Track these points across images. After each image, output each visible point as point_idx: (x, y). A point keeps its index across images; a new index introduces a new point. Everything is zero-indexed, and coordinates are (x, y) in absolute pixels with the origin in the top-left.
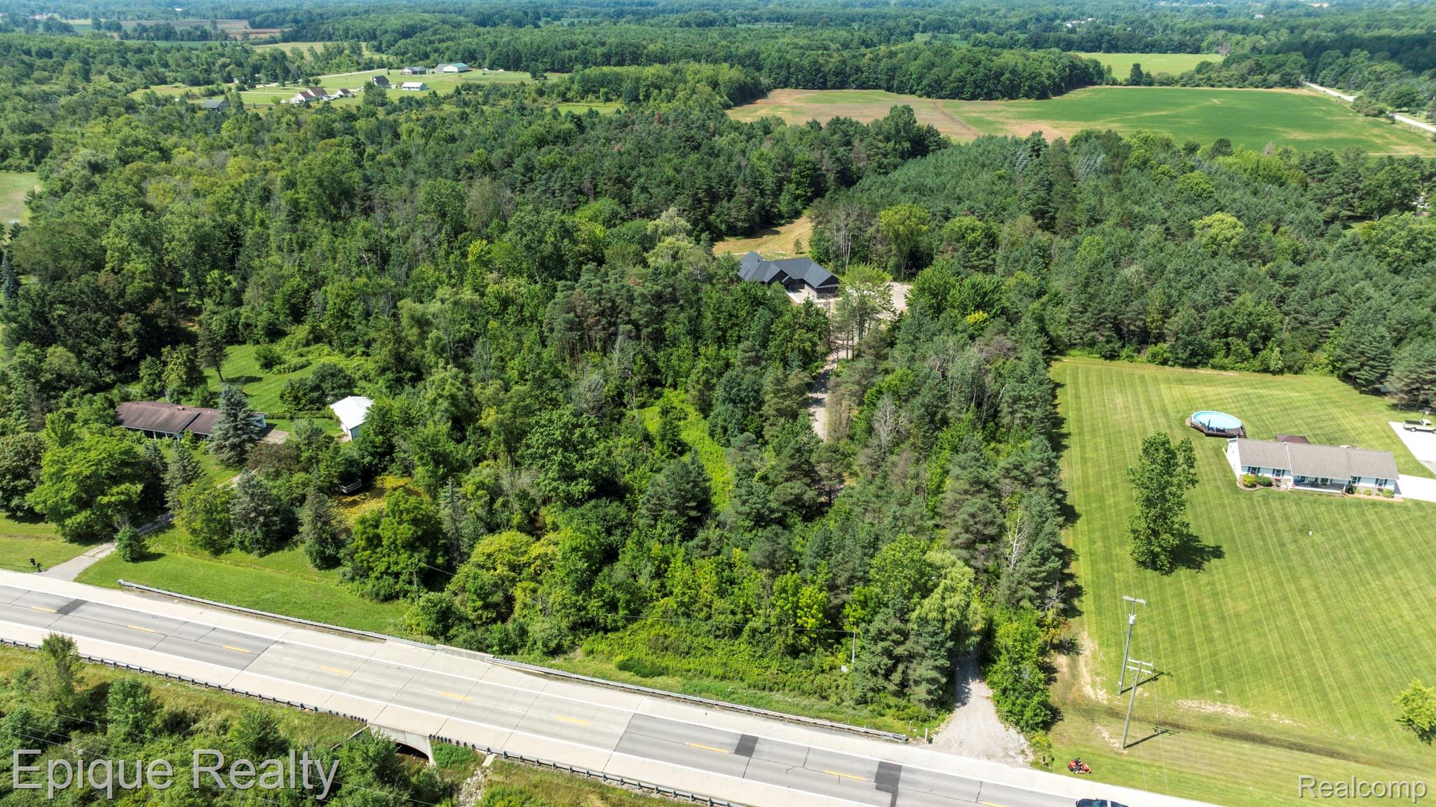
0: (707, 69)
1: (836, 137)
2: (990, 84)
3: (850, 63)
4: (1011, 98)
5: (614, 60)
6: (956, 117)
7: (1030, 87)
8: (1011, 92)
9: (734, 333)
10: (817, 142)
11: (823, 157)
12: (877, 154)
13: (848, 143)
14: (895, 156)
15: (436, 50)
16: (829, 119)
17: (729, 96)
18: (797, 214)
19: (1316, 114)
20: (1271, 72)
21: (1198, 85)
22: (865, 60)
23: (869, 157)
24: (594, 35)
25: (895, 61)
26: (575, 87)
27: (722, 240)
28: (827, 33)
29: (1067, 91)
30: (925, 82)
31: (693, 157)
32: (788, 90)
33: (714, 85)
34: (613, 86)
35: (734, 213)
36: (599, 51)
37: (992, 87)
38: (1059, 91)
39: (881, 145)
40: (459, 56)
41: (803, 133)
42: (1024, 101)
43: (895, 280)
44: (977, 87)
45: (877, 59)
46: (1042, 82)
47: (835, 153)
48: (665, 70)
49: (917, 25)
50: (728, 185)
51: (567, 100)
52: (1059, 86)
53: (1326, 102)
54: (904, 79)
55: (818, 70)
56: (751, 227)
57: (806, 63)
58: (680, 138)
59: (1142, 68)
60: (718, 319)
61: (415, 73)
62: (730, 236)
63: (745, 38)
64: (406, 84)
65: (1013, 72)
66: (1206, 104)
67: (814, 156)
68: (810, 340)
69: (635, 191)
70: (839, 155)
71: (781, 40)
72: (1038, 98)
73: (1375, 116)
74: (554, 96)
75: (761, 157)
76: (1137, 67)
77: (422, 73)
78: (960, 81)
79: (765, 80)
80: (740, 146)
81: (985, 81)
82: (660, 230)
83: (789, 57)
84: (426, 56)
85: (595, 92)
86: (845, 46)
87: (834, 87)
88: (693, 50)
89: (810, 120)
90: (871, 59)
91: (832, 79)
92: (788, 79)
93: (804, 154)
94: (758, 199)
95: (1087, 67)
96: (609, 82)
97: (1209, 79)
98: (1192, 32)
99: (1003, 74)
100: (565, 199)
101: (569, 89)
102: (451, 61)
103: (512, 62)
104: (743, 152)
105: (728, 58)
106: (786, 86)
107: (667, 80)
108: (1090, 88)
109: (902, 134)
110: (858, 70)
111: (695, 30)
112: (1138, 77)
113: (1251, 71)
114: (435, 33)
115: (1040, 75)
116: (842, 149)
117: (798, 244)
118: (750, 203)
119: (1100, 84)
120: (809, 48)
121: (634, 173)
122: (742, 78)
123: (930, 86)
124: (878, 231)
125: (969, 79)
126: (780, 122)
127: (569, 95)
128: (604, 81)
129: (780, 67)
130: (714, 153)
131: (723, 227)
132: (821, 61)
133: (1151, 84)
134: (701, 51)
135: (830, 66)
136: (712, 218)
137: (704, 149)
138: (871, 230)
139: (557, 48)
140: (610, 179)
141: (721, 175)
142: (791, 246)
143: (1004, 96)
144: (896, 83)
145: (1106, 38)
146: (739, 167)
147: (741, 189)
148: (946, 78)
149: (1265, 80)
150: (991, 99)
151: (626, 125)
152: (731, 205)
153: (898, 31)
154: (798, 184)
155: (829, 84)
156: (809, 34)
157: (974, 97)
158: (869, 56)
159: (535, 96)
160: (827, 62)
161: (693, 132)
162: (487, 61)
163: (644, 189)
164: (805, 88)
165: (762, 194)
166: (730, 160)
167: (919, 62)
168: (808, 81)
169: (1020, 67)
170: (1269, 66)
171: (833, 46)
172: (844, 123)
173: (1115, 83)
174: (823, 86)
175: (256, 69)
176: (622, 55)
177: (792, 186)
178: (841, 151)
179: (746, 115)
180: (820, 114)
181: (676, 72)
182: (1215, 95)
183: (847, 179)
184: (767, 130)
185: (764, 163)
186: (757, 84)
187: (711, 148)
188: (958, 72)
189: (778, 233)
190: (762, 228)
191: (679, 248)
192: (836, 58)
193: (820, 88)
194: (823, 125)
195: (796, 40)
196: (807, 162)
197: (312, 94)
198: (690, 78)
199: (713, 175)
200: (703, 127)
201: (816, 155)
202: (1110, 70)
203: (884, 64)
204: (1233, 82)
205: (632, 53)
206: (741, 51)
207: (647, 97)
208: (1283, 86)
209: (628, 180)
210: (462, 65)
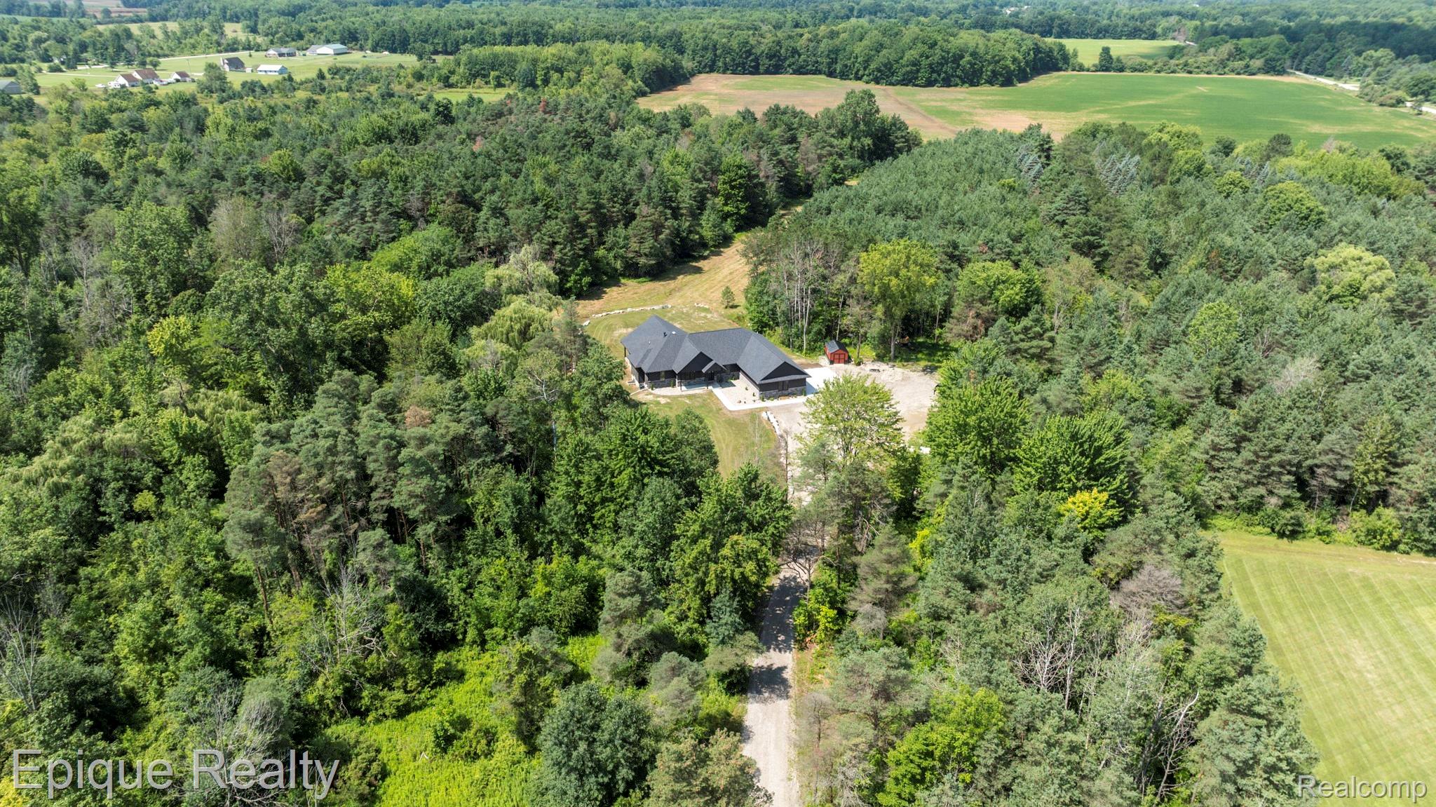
0: (618, 49)
1: (777, 131)
2: (948, 68)
3: (785, 44)
4: (972, 84)
5: (515, 40)
6: (913, 106)
7: (993, 72)
8: (972, 78)
9: (605, 513)
10: (751, 139)
11: (760, 159)
12: (831, 154)
13: (793, 140)
14: (852, 157)
15: (313, 30)
16: (765, 108)
17: (644, 81)
18: (726, 240)
19: (1322, 103)
20: (1252, 57)
21: (1173, 72)
22: (803, 42)
23: (820, 157)
24: (498, 15)
25: (837, 41)
26: (461, 70)
27: (617, 284)
28: (757, 14)
29: (1032, 78)
30: (873, 66)
31: (580, 160)
32: (714, 75)
33: (627, 68)
34: (506, 68)
35: (634, 245)
36: (498, 31)
37: (950, 72)
38: (1024, 78)
39: (835, 142)
40: (337, 37)
41: (733, 127)
42: (986, 88)
43: (880, 358)
44: (933, 71)
45: (816, 40)
46: (1006, 67)
47: (776, 154)
48: (570, 51)
49: (851, 10)
50: (625, 202)
51: (451, 86)
52: (1024, 70)
53: (1325, 90)
54: (849, 63)
55: (749, 53)
56: (659, 264)
57: (734, 44)
58: (567, 133)
59: (1112, 53)
60: (578, 484)
61: (281, 55)
62: (630, 276)
63: (666, 19)
64: (263, 67)
65: (974, 54)
66: (1194, 92)
67: (748, 158)
68: (752, 554)
69: (484, 213)
70: (782, 156)
71: (706, 21)
72: (1002, 85)
73: (1392, 106)
74: (435, 80)
75: (676, 160)
76: (1106, 50)
77: (290, 55)
78: (914, 64)
79: (687, 63)
80: (646, 144)
81: (942, 64)
82: (505, 285)
83: (715, 37)
84: (300, 36)
85: (484, 76)
86: (778, 27)
87: (767, 72)
88: (606, 30)
89: (741, 109)
90: (810, 40)
91: (765, 62)
92: (714, 62)
93: (734, 156)
94: (668, 223)
95: (1051, 50)
96: (501, 65)
97: (1186, 65)
98: (1143, 18)
99: (962, 57)
100: (378, 226)
101: (452, 72)
102: (328, 42)
103: (398, 43)
104: (650, 154)
105: (647, 39)
106: (712, 70)
107: (570, 62)
108: (1056, 74)
109: (862, 127)
110: (795, 52)
111: (612, 10)
112: (1107, 63)
113: (1231, 56)
114: (319, 12)
115: (1004, 58)
116: (786, 147)
117: (728, 293)
118: (657, 229)
119: (1066, 70)
120: (738, 28)
121: (488, 185)
122: (660, 60)
123: (879, 70)
124: (853, 280)
125: (924, 62)
126: (703, 111)
127: (453, 79)
128: (495, 63)
129: (705, 48)
130: (609, 154)
131: (619, 265)
132: (752, 41)
133: (1121, 70)
134: (614, 31)
135: (763, 47)
136: (601, 252)
137: (597, 148)
138: (841, 279)
139: (450, 28)
140: (449, 194)
141: (614, 188)
142: (718, 295)
143: (964, 83)
144: (838, 67)
145: (1057, 22)
146: (641, 176)
147: (643, 209)
148: (897, 62)
149: (1247, 66)
150: (949, 86)
151: (500, 115)
152: (630, 232)
153: (832, 14)
154: (728, 197)
155: (762, 69)
156: (738, 15)
157: (930, 83)
158: (806, 36)
159: (411, 80)
160: (760, 43)
161: (586, 125)
162: (370, 42)
163: (497, 212)
164: (734, 73)
165: (676, 214)
166: (630, 164)
167: (865, 42)
168: (738, 65)
169: (981, 50)
170: (1250, 51)
171: (765, 28)
172: (784, 113)
173: (1081, 68)
174: (755, 71)
175: (83, 47)
176: (525, 35)
177: (719, 201)
178: (785, 150)
179: (660, 104)
180: (753, 103)
181: (581, 52)
182: (1199, 82)
183: (795, 190)
184: (686, 123)
185: (680, 169)
186: (677, 67)
187: (607, 147)
188: (911, 55)
189: (698, 270)
190: (676, 263)
191: (532, 319)
192: (768, 40)
193: (751, 73)
194: (759, 115)
195: (722, 21)
196: (740, 167)
197: (138, 77)
198: (597, 59)
199: (604, 187)
200: (601, 118)
201: (751, 156)
202: (1075, 55)
203: (824, 46)
204: (1211, 68)
205: (537, 33)
206: (661, 31)
207: (546, 82)
208: (1267, 72)
209: (477, 196)
210: (339, 46)
